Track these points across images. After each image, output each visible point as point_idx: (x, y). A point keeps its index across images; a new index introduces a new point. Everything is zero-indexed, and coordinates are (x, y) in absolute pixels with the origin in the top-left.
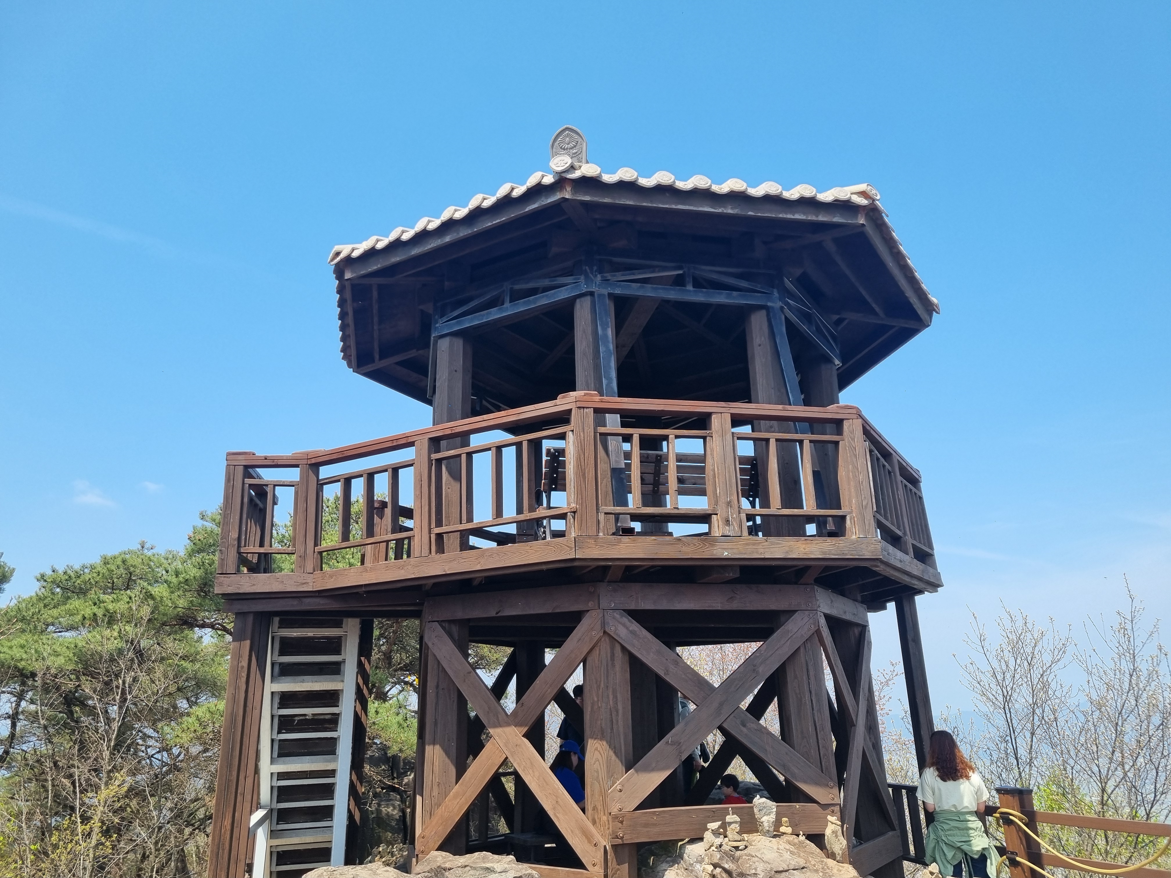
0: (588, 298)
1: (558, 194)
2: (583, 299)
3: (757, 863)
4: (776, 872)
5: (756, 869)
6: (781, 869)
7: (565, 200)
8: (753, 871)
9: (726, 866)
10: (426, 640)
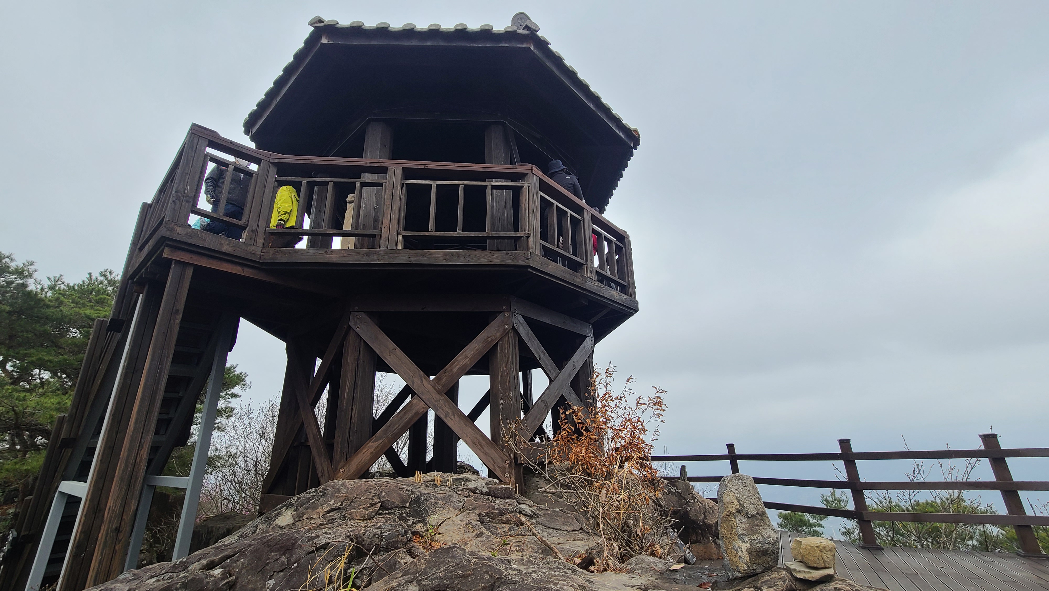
1: (523, 43)
7: (529, 49)
10: (351, 324)
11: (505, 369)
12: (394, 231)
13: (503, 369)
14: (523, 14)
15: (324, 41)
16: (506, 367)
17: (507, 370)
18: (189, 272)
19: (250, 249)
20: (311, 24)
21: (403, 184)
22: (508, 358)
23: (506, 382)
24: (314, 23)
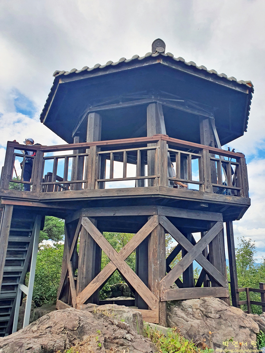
0: (154, 104)
1: (157, 61)
2: (152, 104)
3: (211, 308)
4: (218, 311)
5: (211, 310)
6: (220, 310)
7: (160, 63)
8: (210, 311)
9: (202, 309)
10: (82, 223)
11: (155, 248)
12: (93, 180)
13: (154, 248)
14: (159, 39)
15: (60, 82)
16: (156, 247)
17: (156, 248)
18: (12, 208)
19: (34, 194)
20: (54, 75)
21: (97, 154)
22: (157, 242)
23: (156, 255)
24: (55, 75)
